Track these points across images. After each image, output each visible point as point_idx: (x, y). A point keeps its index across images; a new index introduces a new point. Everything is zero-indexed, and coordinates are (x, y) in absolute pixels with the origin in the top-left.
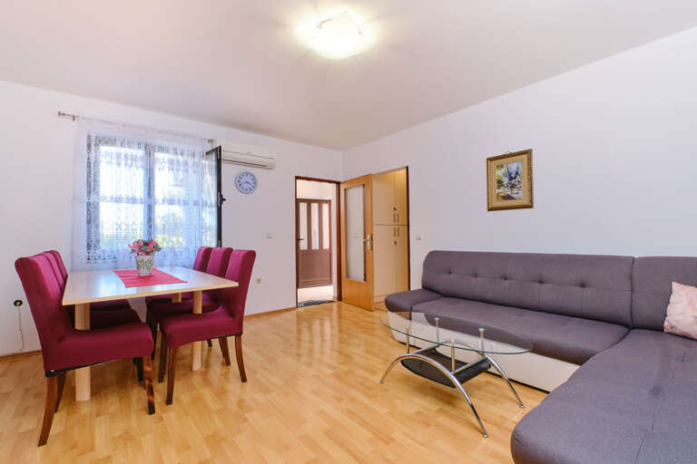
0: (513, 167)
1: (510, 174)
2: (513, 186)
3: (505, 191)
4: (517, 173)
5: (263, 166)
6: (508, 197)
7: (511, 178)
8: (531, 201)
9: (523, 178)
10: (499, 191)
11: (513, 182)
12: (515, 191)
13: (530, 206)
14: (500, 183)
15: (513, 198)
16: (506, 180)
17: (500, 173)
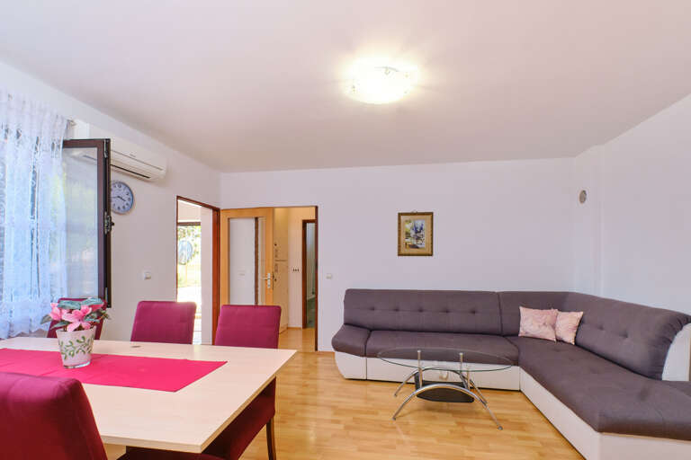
0: (419, 223)
1: (416, 228)
2: (418, 238)
3: (411, 241)
4: (421, 229)
5: (143, 177)
6: (414, 246)
7: (417, 232)
8: (432, 251)
9: (426, 233)
10: (407, 240)
11: (418, 235)
12: (420, 242)
13: (431, 255)
14: (408, 235)
15: (417, 248)
16: (413, 233)
17: (408, 227)
